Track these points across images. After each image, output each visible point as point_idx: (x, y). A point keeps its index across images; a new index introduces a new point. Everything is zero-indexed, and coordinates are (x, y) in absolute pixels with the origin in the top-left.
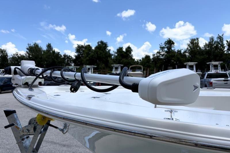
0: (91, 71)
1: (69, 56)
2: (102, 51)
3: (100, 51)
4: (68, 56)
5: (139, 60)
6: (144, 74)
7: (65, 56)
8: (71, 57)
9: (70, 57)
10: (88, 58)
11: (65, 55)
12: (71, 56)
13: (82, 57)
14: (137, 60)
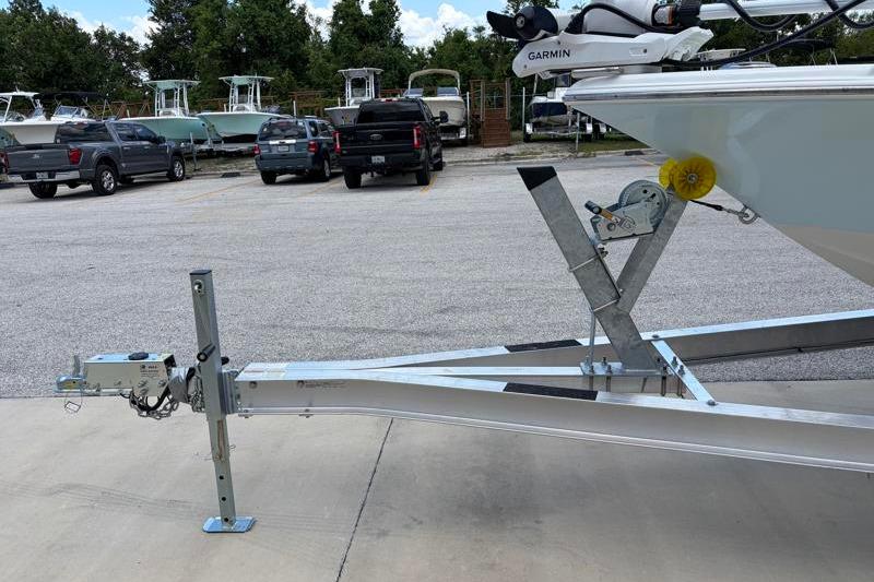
0: (255, 101)
1: (122, 36)
2: (273, 15)
3: (267, 13)
4: (117, 36)
5: (427, 49)
6: (465, 101)
7: (101, 35)
8: (130, 39)
9: (127, 43)
10: (215, 44)
11: (103, 32)
12: (128, 35)
13: (183, 39)
14: (418, 49)
